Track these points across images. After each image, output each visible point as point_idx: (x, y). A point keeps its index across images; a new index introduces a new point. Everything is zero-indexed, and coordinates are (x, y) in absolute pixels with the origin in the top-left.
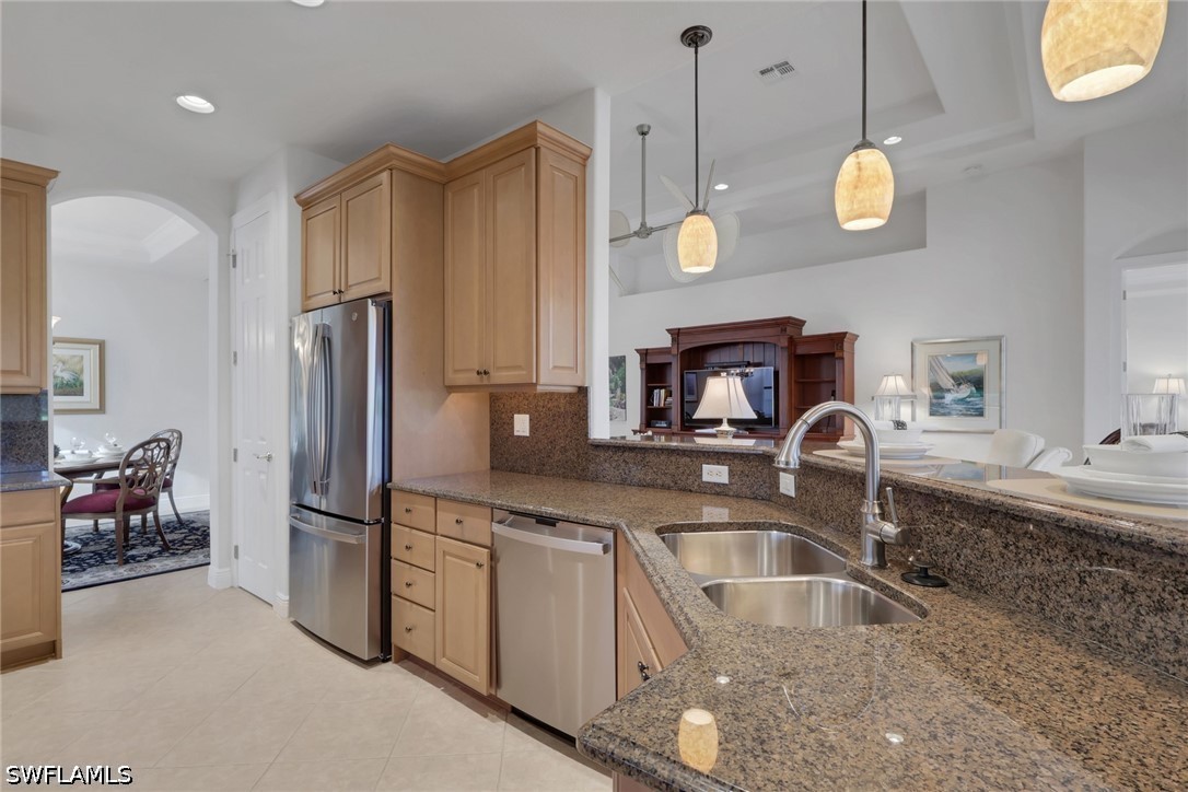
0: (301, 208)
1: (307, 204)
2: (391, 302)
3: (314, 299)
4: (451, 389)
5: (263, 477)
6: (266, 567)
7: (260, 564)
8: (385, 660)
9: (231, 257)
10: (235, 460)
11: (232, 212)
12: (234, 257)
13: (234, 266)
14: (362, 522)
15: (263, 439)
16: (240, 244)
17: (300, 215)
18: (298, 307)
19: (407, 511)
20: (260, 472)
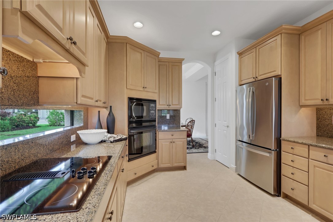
0: (238, 55)
1: (240, 54)
2: (281, 78)
3: (243, 81)
4: (302, 106)
5: (225, 132)
6: (226, 157)
7: (224, 155)
8: (278, 196)
9: (214, 73)
10: (215, 127)
11: (214, 61)
12: (215, 73)
13: (215, 75)
14: (270, 149)
15: (225, 121)
16: (217, 69)
17: (238, 58)
18: (238, 84)
19: (292, 148)
20: (224, 130)
